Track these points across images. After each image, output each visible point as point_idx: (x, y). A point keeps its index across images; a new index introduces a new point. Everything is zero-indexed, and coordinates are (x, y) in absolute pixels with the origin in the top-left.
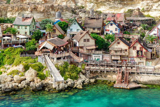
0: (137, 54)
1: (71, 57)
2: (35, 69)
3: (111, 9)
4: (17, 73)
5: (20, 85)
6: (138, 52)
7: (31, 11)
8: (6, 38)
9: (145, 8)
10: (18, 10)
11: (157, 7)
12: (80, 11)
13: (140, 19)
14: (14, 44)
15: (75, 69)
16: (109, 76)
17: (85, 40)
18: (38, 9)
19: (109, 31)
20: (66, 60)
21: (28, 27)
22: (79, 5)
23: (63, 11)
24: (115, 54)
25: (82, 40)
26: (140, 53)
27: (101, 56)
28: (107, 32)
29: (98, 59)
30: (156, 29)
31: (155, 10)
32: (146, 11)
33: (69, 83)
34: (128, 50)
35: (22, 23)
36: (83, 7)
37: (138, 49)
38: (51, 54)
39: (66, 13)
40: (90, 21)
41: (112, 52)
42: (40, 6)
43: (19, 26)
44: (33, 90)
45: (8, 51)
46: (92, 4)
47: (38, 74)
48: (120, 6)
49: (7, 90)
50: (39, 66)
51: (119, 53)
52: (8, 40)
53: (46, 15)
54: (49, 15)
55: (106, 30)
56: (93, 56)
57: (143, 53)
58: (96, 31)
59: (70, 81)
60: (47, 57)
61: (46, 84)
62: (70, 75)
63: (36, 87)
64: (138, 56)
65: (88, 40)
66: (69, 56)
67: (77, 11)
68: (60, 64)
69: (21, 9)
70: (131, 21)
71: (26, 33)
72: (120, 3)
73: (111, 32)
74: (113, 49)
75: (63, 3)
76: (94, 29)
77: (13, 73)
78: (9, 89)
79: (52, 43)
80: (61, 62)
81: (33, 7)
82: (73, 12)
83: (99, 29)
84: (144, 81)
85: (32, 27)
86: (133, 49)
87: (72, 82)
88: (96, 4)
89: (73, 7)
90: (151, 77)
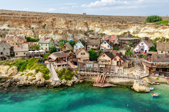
0: (117, 64)
1: (69, 65)
2: (43, 73)
3: (112, 32)
4: (31, 74)
5: (31, 83)
6: (118, 62)
7: (54, 34)
8: (31, 52)
9: (135, 31)
10: (45, 33)
11: (143, 30)
12: (90, 34)
13: (129, 39)
14: (36, 56)
15: (70, 73)
16: (93, 78)
17: (82, 54)
18: (58, 32)
19: (103, 47)
20: (65, 67)
21: (48, 45)
22: (90, 29)
23: (78, 34)
24: (102, 63)
25: (80, 53)
26: (119, 63)
27: (92, 65)
28: (102, 48)
29: (90, 67)
30: (138, 46)
31: (142, 32)
32: (135, 33)
33: (63, 82)
34: (110, 61)
35: (44, 42)
36: (93, 31)
37: (118, 60)
38: (54, 63)
39: (80, 35)
40: (90, 41)
41: (100, 62)
42: (60, 30)
43: (42, 44)
44: (38, 86)
45: (31, 60)
46: (99, 29)
47: (44, 76)
48: (118, 30)
49: (20, 85)
50: (46, 71)
51: (104, 63)
52: (32, 53)
53: (64, 36)
54: (67, 36)
55: (101, 47)
56: (87, 64)
57: (122, 63)
58: (95, 47)
59: (64, 81)
60: (52, 65)
61: (48, 82)
62: (66, 77)
63: (39, 84)
64: (118, 65)
65: (84, 54)
66: (67, 64)
67: (88, 33)
68: (59, 69)
69: (47, 32)
70: (123, 40)
71: (46, 49)
72: (118, 28)
73: (105, 48)
74: (100, 60)
75: (79, 28)
76: (93, 46)
77: (29, 74)
78: (22, 84)
79: (56, 55)
80: (60, 69)
81: (55, 31)
82: (86, 34)
83: (96, 46)
84: (116, 82)
85: (51, 45)
86: (115, 60)
87: (65, 82)
88: (102, 28)
89: (86, 31)
90: (121, 80)
